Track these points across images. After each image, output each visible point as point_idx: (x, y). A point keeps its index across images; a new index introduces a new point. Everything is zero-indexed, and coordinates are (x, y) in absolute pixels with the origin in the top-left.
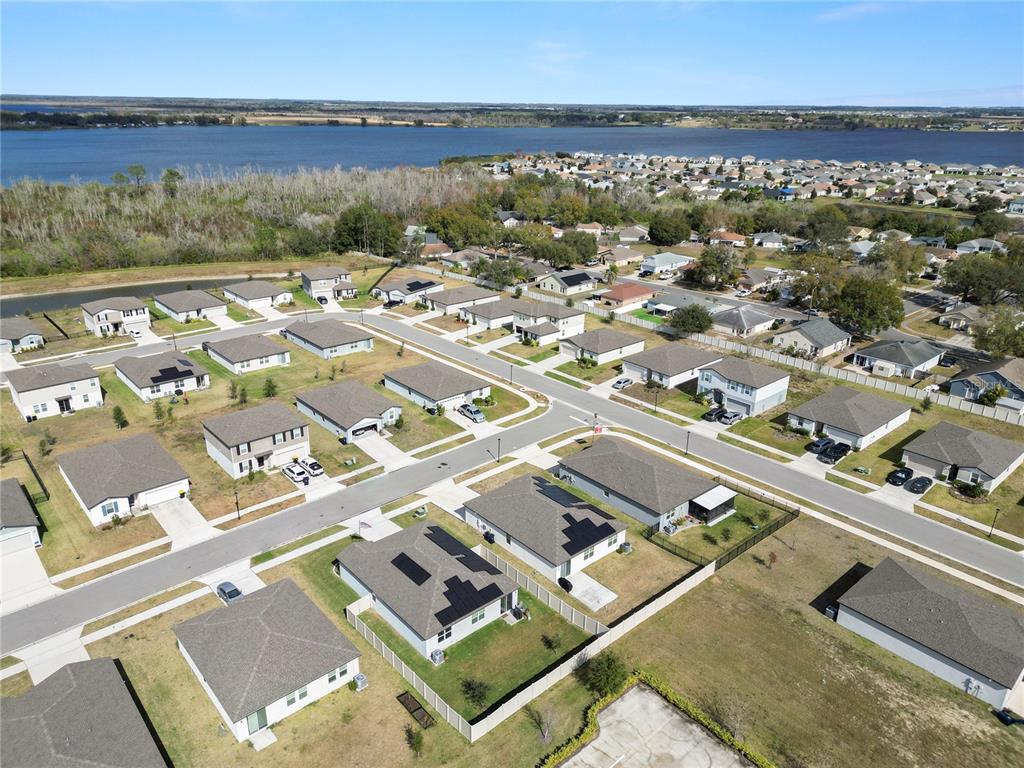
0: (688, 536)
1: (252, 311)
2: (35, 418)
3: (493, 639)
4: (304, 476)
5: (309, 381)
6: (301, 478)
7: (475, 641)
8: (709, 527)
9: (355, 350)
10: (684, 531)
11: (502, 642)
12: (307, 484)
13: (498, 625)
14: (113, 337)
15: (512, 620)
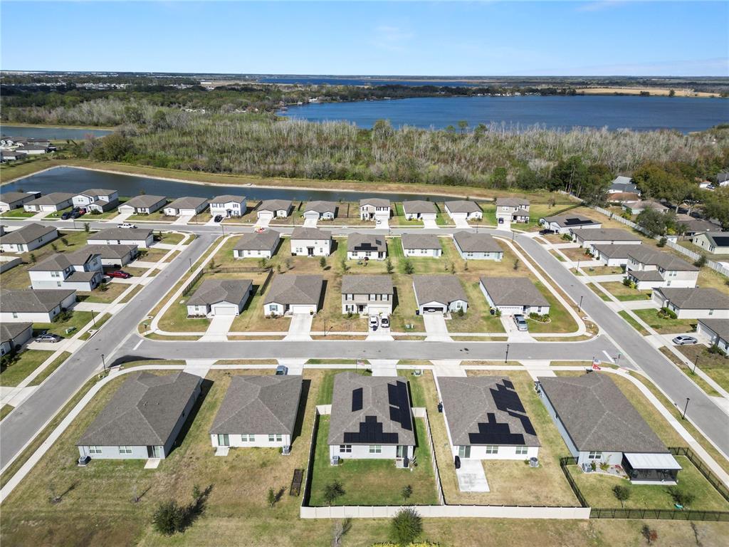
0: (601, 481)
1: (452, 220)
2: (295, 255)
3: (377, 470)
4: (375, 324)
5: (440, 271)
6: (373, 325)
7: (366, 465)
8: (631, 484)
9: (487, 258)
10: (601, 476)
11: (381, 474)
12: (375, 330)
13: (389, 463)
14: (367, 221)
15: (400, 465)
